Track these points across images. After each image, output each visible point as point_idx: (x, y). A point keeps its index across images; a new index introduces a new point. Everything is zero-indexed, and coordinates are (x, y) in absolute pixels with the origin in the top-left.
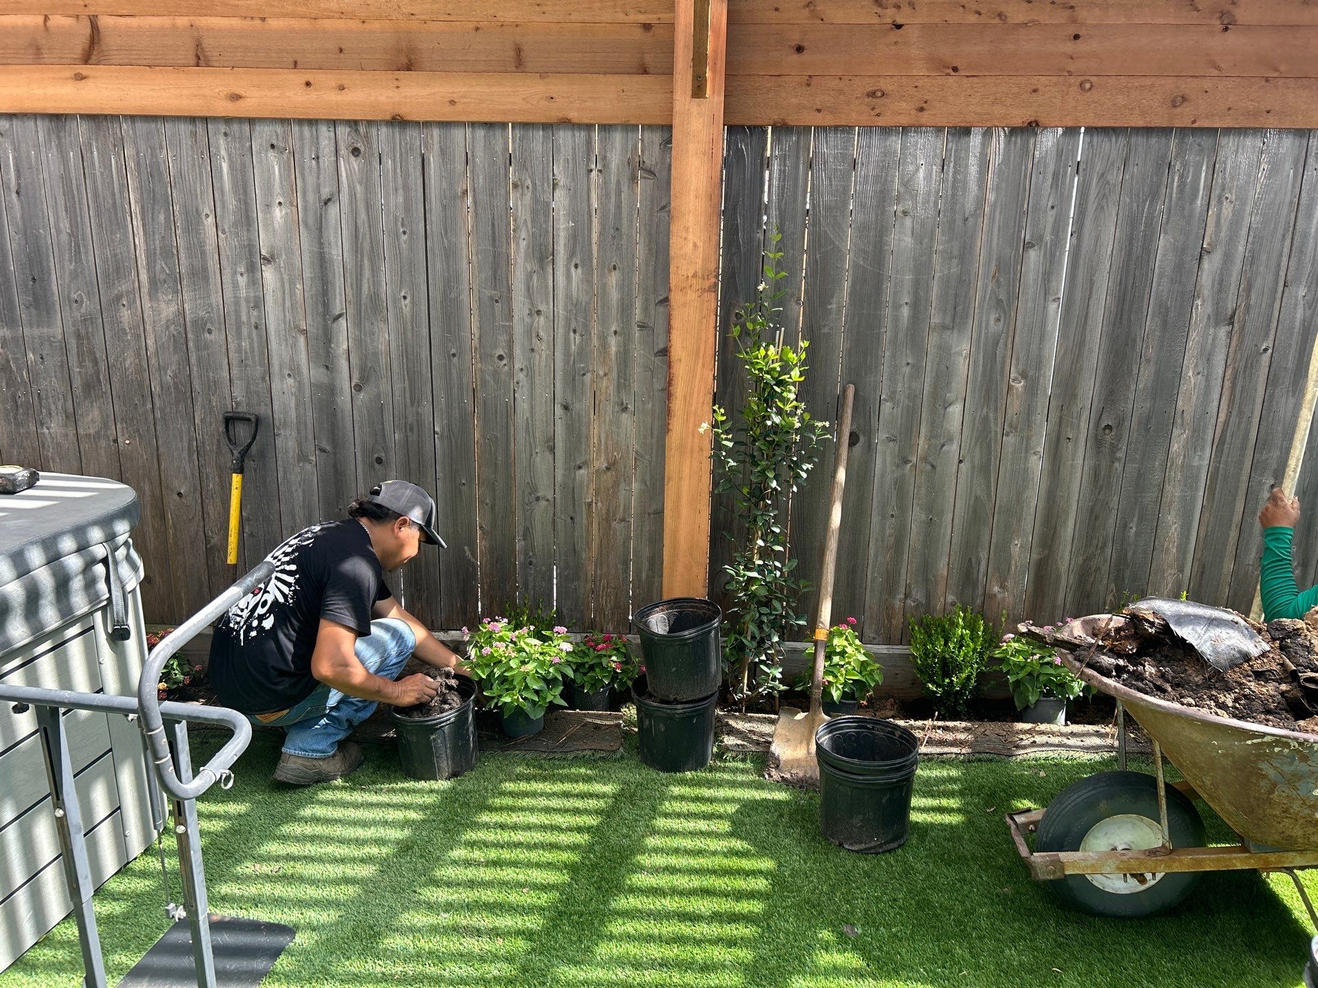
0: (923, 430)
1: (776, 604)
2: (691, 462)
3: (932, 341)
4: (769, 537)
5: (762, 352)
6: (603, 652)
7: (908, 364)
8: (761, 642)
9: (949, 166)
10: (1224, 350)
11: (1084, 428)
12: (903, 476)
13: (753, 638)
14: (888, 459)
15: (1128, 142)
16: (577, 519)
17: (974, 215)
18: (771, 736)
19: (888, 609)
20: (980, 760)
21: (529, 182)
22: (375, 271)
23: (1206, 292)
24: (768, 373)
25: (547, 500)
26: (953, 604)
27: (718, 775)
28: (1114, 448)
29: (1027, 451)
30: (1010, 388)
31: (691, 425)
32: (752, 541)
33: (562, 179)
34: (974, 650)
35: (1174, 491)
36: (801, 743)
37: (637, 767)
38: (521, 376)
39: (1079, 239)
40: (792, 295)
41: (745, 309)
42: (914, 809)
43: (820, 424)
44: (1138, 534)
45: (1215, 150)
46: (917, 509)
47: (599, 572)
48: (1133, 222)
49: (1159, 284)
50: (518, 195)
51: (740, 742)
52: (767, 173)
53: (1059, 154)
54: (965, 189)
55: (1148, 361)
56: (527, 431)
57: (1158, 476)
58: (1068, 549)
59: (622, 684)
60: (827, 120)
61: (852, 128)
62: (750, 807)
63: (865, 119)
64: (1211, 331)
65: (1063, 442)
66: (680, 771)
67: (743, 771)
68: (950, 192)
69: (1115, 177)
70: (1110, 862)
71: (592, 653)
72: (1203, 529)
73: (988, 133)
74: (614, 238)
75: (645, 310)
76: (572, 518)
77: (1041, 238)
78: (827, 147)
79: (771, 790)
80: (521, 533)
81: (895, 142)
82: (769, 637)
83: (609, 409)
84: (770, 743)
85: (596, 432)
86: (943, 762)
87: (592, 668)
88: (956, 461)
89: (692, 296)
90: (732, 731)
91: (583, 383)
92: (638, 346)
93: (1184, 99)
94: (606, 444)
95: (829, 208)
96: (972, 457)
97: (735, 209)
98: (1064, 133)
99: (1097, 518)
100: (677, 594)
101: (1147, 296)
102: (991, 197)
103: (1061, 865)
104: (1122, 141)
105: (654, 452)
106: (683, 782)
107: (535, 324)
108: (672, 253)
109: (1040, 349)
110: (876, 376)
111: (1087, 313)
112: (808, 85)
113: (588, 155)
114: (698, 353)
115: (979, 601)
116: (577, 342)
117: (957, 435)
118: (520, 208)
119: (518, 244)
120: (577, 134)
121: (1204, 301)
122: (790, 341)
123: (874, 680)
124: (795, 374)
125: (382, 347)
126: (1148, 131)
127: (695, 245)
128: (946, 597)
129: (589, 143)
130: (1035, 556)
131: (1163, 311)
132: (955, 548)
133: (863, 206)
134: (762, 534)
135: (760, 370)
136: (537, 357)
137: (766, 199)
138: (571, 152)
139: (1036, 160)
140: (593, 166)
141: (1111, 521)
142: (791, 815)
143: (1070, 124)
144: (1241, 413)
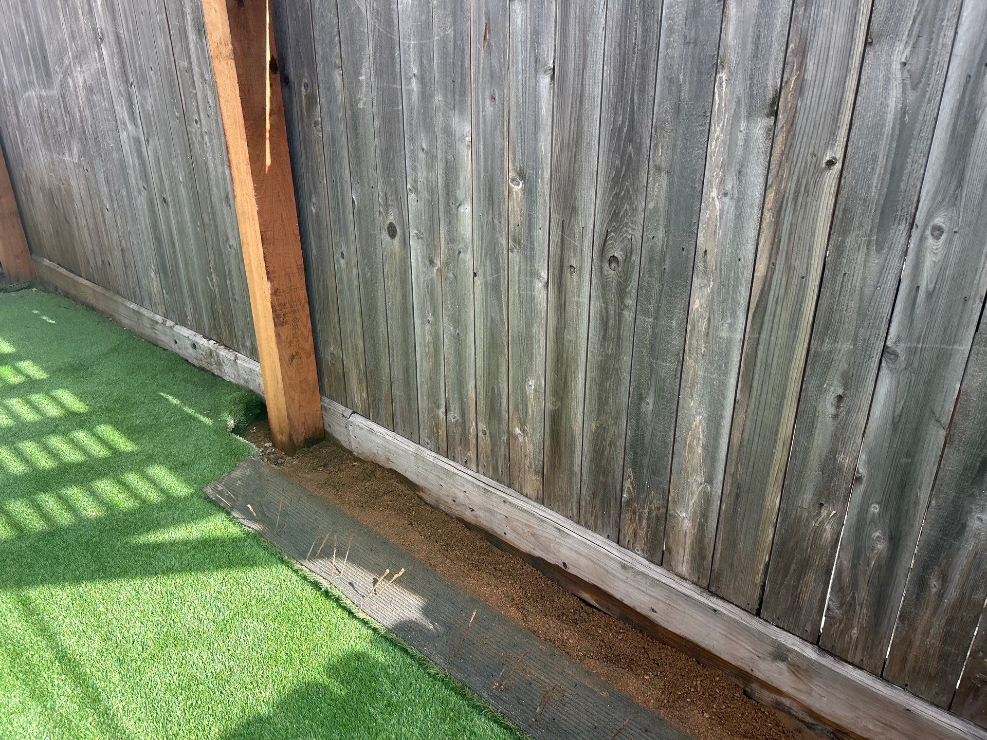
0: (442, 231)
3: (439, 121)
10: (763, 160)
11: (587, 256)
12: (432, 279)
14: (420, 259)
19: (435, 418)
23: (734, 58)
26: (484, 432)
28: (622, 291)
29: (531, 275)
30: (509, 190)
35: (695, 367)
44: (656, 413)
46: (446, 320)
55: (658, 169)
57: (676, 342)
65: (567, 271)
72: (736, 435)
88: (472, 274)
89: (223, 63)
96: (485, 271)
99: (608, 379)
115: (505, 438)
117: (469, 242)
121: (731, 73)
127: (216, 10)
128: (477, 423)
130: (549, 405)
131: (675, 91)
132: (480, 372)
141: (624, 387)
144: (789, 268)
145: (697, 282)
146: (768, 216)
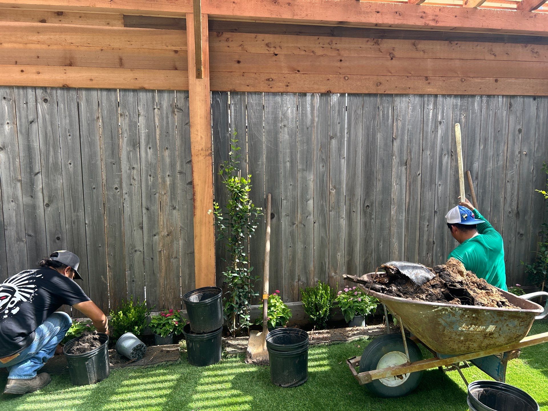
0: (299, 211)
1: (246, 287)
2: (205, 228)
3: (299, 175)
4: (241, 258)
5: (233, 180)
6: (169, 317)
7: (291, 185)
8: (240, 305)
9: (299, 108)
10: (405, 175)
11: (358, 208)
12: (293, 230)
13: (237, 303)
14: (287, 224)
15: (363, 99)
16: (155, 259)
17: (311, 126)
18: (247, 345)
19: (292, 286)
20: (334, 344)
21: (127, 113)
22: (55, 153)
23: (396, 153)
24: (235, 188)
25: (140, 251)
26: (317, 282)
27: (224, 365)
28: (371, 214)
29: (339, 217)
30: (330, 193)
31: (204, 212)
32: (234, 260)
33: (142, 112)
34: (327, 299)
35: (394, 230)
36: (260, 346)
37: (187, 366)
38: (126, 196)
39: (350, 135)
40: (243, 159)
41: (225, 164)
42: (309, 367)
43: (258, 209)
44: (383, 247)
45: (393, 102)
46: (299, 243)
47: (166, 282)
48: (368, 128)
49: (380, 151)
50: (123, 119)
51: (234, 349)
52: (229, 111)
53: (339, 103)
54: (306, 116)
55: (379, 180)
56: (130, 220)
57: (388, 224)
58: (358, 256)
59: (178, 331)
60: (252, 89)
61: (261, 93)
62: (239, 376)
63: (266, 89)
64: (400, 168)
65: (352, 212)
66: (207, 365)
67: (235, 362)
68: (301, 117)
69: (360, 112)
70: (389, 372)
71: (164, 319)
72: (406, 244)
73: (313, 95)
74: (166, 136)
75: (182, 166)
76: (152, 259)
77: (336, 135)
78: (253, 100)
79: (248, 367)
80: (128, 267)
81: (278, 99)
82: (244, 302)
83: (168, 209)
84: (247, 348)
85: (162, 219)
86: (319, 347)
87: (164, 325)
88: (313, 223)
89: (201, 158)
90: (230, 345)
91: (155, 198)
92: (179, 181)
93: (380, 83)
94: (167, 224)
95: (255, 124)
96: (319, 221)
97: (217, 124)
98: (340, 96)
99: (368, 242)
100: (202, 286)
101: (376, 156)
102: (316, 119)
103: (370, 376)
104: (361, 99)
105: (189, 226)
106: (209, 370)
107: (132, 173)
108: (192, 140)
109: (340, 177)
110: (279, 190)
111: (355, 163)
112: (243, 76)
113: (153, 102)
114: (205, 182)
115: (327, 280)
116: (152, 180)
117: (312, 212)
118: (123, 124)
119: (123, 139)
120: (148, 94)
121: (396, 157)
122: (244, 176)
123: (288, 316)
124: (247, 188)
125: (59, 186)
126: (369, 95)
127: (201, 137)
128: (314, 279)
129: (153, 97)
130: (346, 259)
131: (382, 161)
132: (316, 258)
133: (268, 123)
134: (238, 257)
135: (232, 187)
136: (133, 187)
137: (230, 122)
138: (145, 101)
139: (331, 106)
140: (156, 107)
141: (373, 243)
142: (257, 376)
143: (342, 92)
144: (413, 198)
145: (392, 207)
146: (408, 188)
